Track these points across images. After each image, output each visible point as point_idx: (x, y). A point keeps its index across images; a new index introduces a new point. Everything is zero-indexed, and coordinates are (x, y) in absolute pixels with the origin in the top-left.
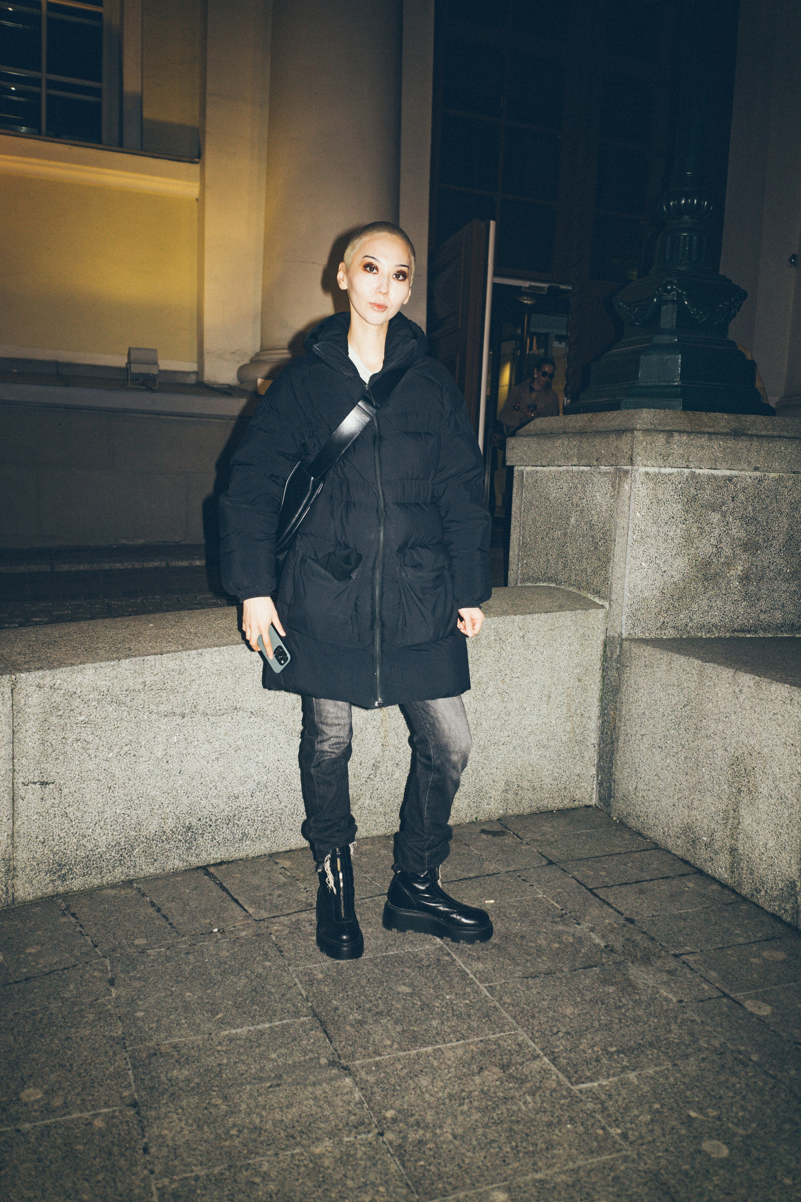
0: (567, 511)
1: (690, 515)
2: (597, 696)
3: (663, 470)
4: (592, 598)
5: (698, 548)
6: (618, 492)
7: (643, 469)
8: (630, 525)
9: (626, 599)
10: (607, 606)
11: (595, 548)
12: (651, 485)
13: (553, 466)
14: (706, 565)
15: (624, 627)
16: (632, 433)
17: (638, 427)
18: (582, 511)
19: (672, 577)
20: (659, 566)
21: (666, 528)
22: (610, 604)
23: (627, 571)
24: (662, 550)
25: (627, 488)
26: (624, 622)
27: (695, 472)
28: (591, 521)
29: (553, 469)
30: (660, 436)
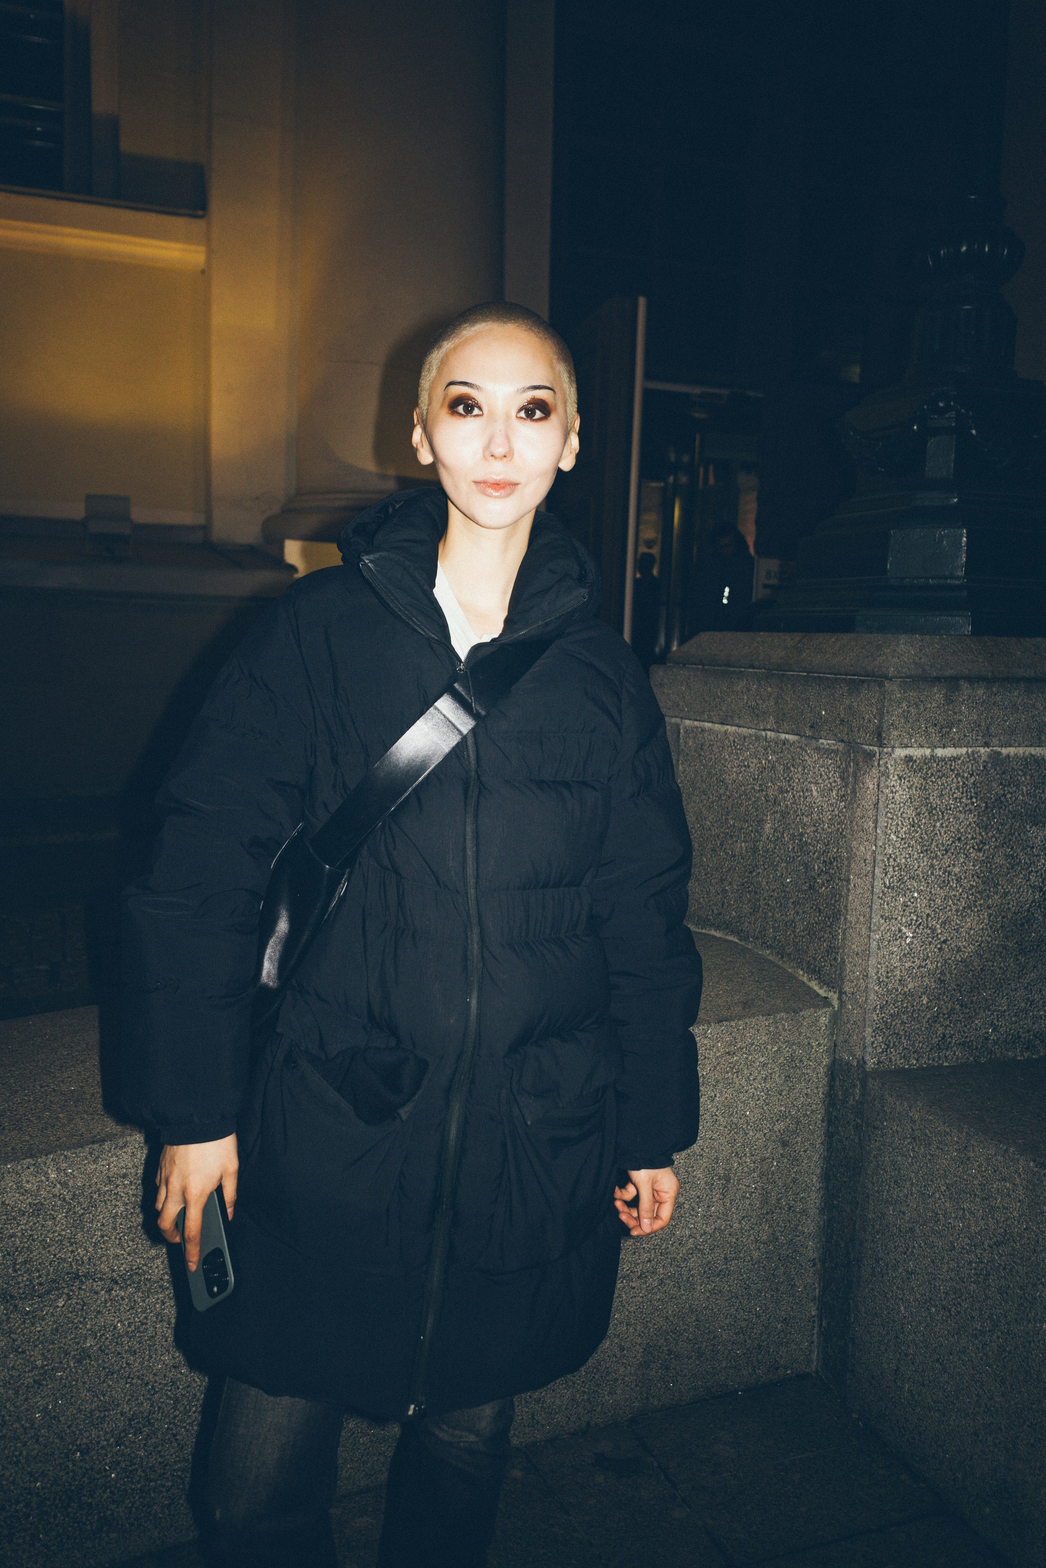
0: (757, 810)
1: (990, 834)
2: (818, 1171)
3: (940, 752)
4: (805, 979)
5: (1006, 894)
6: (854, 791)
7: (900, 753)
8: (879, 858)
9: (872, 996)
10: (836, 1003)
11: (811, 887)
12: (916, 780)
13: (732, 725)
14: (1022, 925)
15: (870, 1050)
16: (881, 685)
17: (891, 671)
18: (784, 814)
19: (959, 950)
20: (933, 930)
21: (947, 861)
22: (840, 998)
23: (874, 944)
24: (938, 901)
25: (871, 786)
26: (869, 1039)
27: (1000, 753)
28: (802, 835)
29: (730, 729)
30: (935, 690)
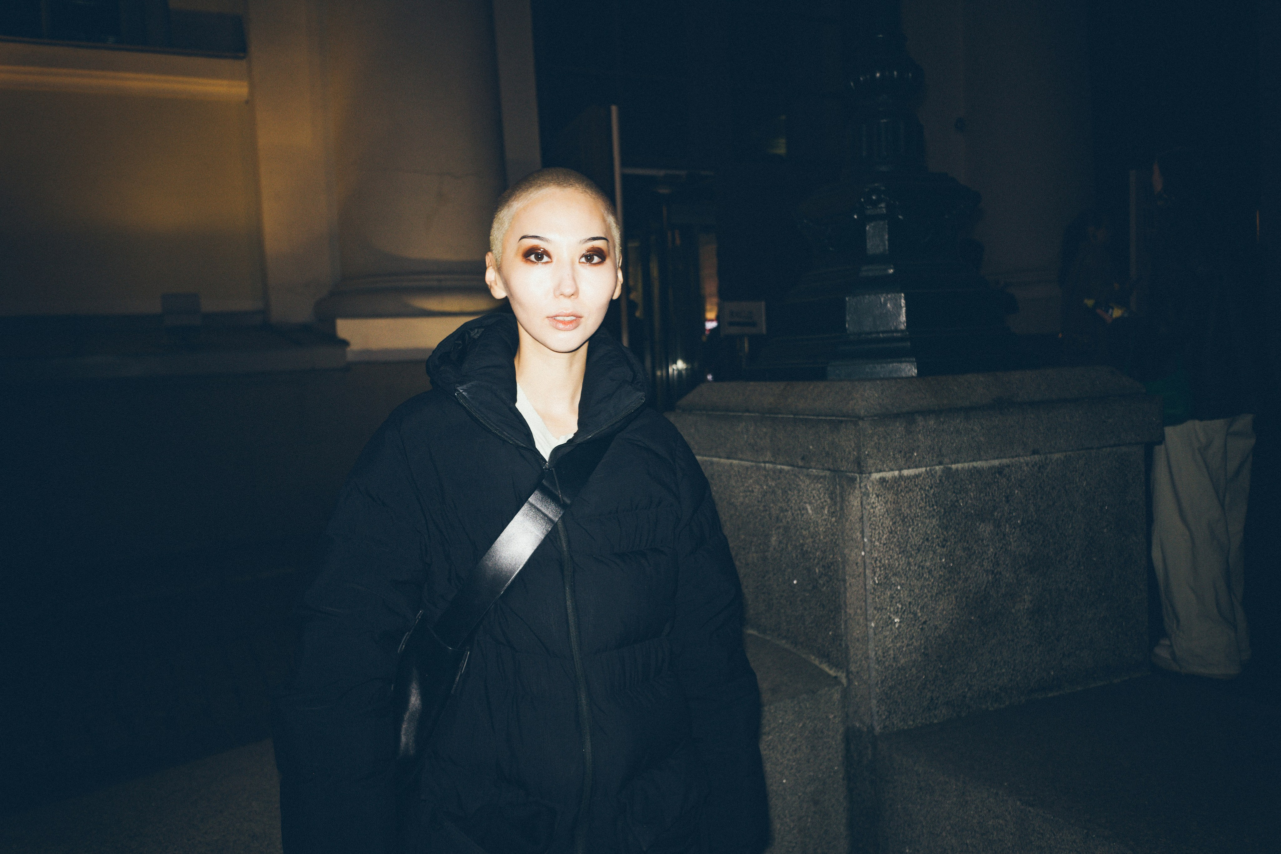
0: (763, 526)
1: (950, 533)
2: (844, 821)
3: (905, 472)
4: (817, 662)
5: (966, 579)
6: (842, 509)
7: (876, 476)
8: (868, 561)
9: (874, 674)
10: (844, 681)
11: (814, 587)
12: (890, 497)
13: (735, 459)
14: (982, 602)
15: (876, 717)
16: (856, 424)
17: (862, 413)
18: (787, 529)
19: (936, 628)
20: (915, 614)
21: (919, 558)
22: (847, 676)
23: (871, 632)
24: (917, 591)
25: (856, 504)
26: (875, 709)
27: (951, 469)
28: (802, 545)
29: (735, 462)
30: (898, 424)
